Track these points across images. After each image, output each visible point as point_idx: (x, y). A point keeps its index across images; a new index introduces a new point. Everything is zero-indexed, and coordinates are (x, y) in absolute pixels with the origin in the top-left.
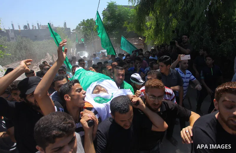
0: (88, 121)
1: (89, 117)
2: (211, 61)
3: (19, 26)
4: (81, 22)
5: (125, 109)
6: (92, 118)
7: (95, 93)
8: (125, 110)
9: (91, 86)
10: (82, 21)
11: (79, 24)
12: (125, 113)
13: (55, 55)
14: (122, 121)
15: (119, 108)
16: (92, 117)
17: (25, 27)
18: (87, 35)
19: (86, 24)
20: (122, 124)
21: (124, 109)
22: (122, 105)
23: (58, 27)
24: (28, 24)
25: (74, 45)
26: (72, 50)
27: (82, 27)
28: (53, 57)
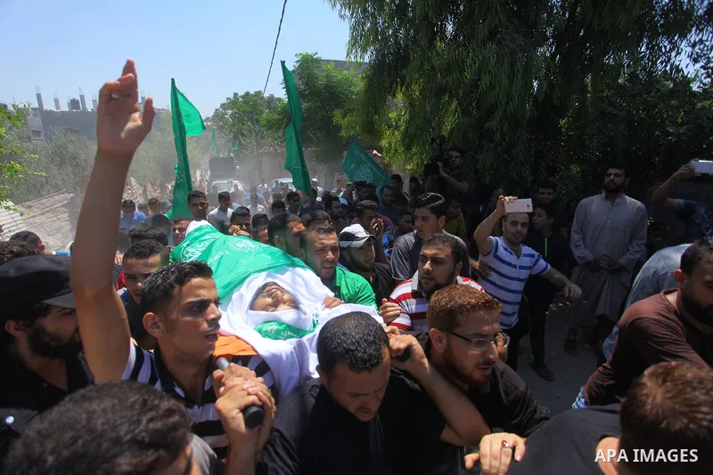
0: (244, 410)
1: (249, 394)
2: (545, 217)
3: (56, 101)
4: (228, 99)
5: (371, 355)
6: (260, 399)
7: (263, 310)
8: (369, 360)
9: (247, 286)
10: (232, 96)
11: (223, 106)
12: (369, 370)
13: (151, 183)
14: (356, 395)
15: (348, 351)
16: (260, 393)
17: (74, 103)
18: (243, 135)
19: (241, 106)
20: (352, 406)
21: (366, 356)
22: (358, 343)
23: (163, 109)
24: (82, 97)
25: (205, 160)
26: (201, 175)
27: (230, 112)
28: (145, 191)
